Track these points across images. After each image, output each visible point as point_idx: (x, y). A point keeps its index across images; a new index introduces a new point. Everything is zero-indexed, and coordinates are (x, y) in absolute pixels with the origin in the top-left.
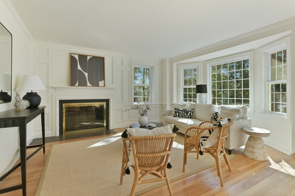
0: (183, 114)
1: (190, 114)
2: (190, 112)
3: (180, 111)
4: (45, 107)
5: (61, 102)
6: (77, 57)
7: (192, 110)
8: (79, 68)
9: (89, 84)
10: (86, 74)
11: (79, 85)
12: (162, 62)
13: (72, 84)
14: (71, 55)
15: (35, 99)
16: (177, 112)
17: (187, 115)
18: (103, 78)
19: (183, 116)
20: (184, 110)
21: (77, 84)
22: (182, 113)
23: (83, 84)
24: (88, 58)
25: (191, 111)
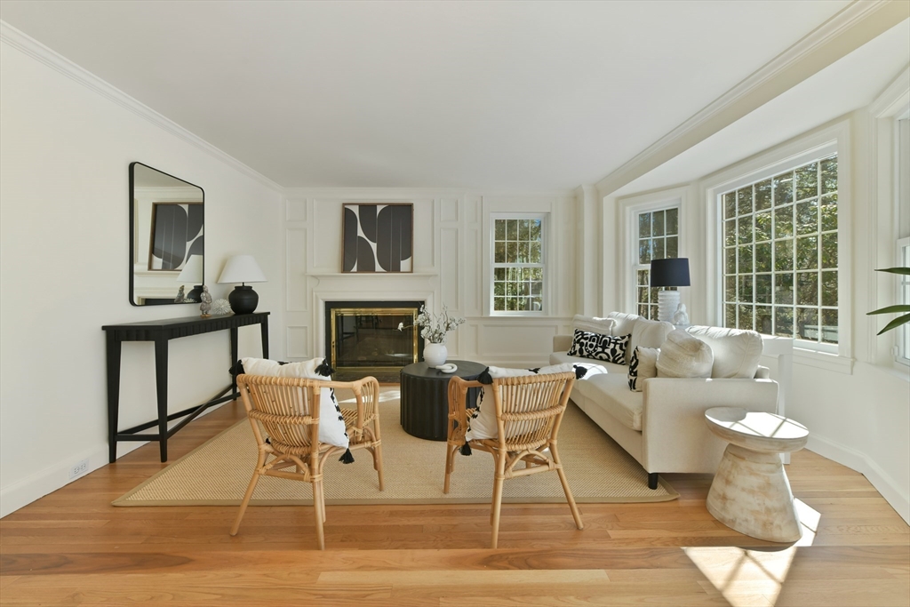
0: (591, 350)
1: (614, 351)
2: (615, 343)
3: (586, 339)
4: (269, 313)
5: (330, 305)
6: (356, 210)
7: (623, 338)
8: (360, 233)
9: (378, 267)
10: (374, 246)
11: (359, 270)
12: (575, 198)
13: (346, 268)
14: (346, 207)
15: (246, 299)
16: (578, 342)
17: (603, 352)
18: (408, 253)
19: (594, 354)
20: (598, 337)
21: (355, 269)
22: (591, 346)
23: (367, 267)
24: (379, 209)
25: (618, 340)
